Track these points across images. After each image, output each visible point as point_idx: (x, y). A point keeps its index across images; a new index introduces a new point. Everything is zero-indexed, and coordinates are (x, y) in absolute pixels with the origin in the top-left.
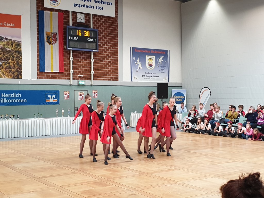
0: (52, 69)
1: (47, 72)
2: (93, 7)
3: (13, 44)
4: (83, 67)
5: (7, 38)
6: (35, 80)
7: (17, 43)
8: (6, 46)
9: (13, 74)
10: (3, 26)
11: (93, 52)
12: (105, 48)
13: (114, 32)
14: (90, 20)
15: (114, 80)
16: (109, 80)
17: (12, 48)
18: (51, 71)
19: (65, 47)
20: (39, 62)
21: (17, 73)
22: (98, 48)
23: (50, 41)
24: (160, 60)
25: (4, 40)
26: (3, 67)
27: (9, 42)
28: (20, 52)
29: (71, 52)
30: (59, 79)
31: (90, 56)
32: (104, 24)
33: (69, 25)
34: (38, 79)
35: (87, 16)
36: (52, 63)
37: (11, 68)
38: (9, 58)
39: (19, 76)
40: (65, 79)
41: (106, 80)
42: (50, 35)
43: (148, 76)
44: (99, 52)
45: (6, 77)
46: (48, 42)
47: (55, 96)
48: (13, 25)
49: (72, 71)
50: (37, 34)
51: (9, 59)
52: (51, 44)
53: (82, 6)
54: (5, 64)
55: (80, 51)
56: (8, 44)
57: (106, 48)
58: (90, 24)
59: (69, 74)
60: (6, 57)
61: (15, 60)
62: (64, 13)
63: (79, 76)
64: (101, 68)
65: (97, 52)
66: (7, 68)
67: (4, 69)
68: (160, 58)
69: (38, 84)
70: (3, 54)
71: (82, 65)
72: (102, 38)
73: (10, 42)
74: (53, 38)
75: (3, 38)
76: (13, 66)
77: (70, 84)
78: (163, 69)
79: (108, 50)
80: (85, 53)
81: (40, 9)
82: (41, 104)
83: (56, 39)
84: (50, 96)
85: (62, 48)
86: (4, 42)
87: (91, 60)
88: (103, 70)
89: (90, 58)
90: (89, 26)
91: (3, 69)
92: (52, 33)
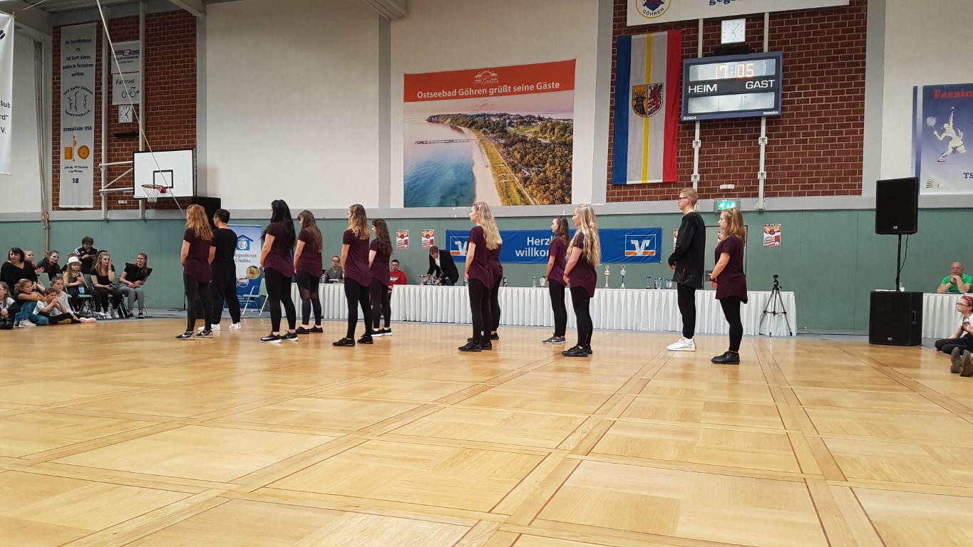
0: (645, 176)
1: (633, 185)
3: (554, 129)
5: (541, 116)
6: (600, 204)
7: (564, 124)
8: (540, 135)
9: (552, 194)
10: (536, 91)
14: (764, 30)
17: (553, 138)
18: (641, 182)
20: (613, 161)
21: (560, 191)
22: (782, 106)
23: (643, 108)
25: (536, 122)
26: (531, 182)
27: (546, 125)
28: (569, 145)
29: (698, 126)
30: (663, 198)
34: (608, 203)
36: (646, 162)
37: (548, 183)
38: (546, 161)
39: (566, 198)
42: (644, 93)
45: (538, 203)
46: (638, 111)
47: (649, 241)
48: (557, 85)
49: (696, 177)
50: (612, 96)
51: (546, 164)
52: (644, 113)
54: (537, 175)
56: (543, 130)
60: (540, 158)
61: (557, 164)
63: (721, 187)
65: (782, 117)
66: (540, 183)
67: (534, 186)
69: (608, 215)
70: (533, 152)
73: (548, 125)
74: (650, 99)
75: (534, 117)
76: (552, 176)
80: (742, 125)
82: (613, 262)
83: (658, 101)
84: (636, 243)
86: (536, 126)
87: (760, 141)
91: (530, 184)
92: (650, 87)
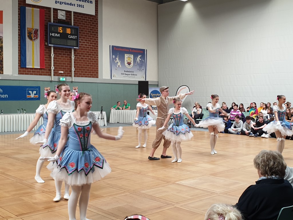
0: (33, 65)
1: (29, 68)
2: (74, 5)
4: (63, 64)
6: (16, 75)
11: (74, 49)
12: (85, 45)
13: (94, 30)
14: (71, 17)
15: (94, 77)
16: (89, 77)
18: (32, 67)
19: (46, 43)
20: (20, 57)
22: (79, 45)
23: (31, 37)
24: (138, 59)
28: (1, 48)
29: (52, 48)
30: (40, 75)
31: (71, 53)
32: (85, 22)
33: (50, 21)
34: (19, 75)
35: (68, 13)
36: (33, 59)
39: (1, 71)
40: (46, 75)
41: (87, 77)
42: (31, 31)
43: (127, 74)
44: (79, 49)
47: (36, 91)
49: (53, 68)
50: (19, 30)
52: (32, 40)
53: (64, 3)
55: (61, 47)
57: (87, 45)
58: (71, 21)
59: (50, 70)
62: (45, 10)
63: (59, 72)
64: (81, 65)
65: (77, 49)
68: (138, 57)
69: (19, 80)
71: (63, 61)
72: (83, 35)
74: (34, 34)
77: (50, 80)
78: (141, 67)
79: (88, 48)
80: (65, 50)
81: (22, 5)
82: (22, 100)
83: (37, 36)
84: (31, 92)
85: (43, 44)
87: (72, 57)
88: (83, 67)
89: (71, 55)
90: (70, 23)
92: (34, 29)
